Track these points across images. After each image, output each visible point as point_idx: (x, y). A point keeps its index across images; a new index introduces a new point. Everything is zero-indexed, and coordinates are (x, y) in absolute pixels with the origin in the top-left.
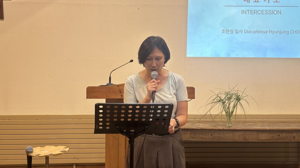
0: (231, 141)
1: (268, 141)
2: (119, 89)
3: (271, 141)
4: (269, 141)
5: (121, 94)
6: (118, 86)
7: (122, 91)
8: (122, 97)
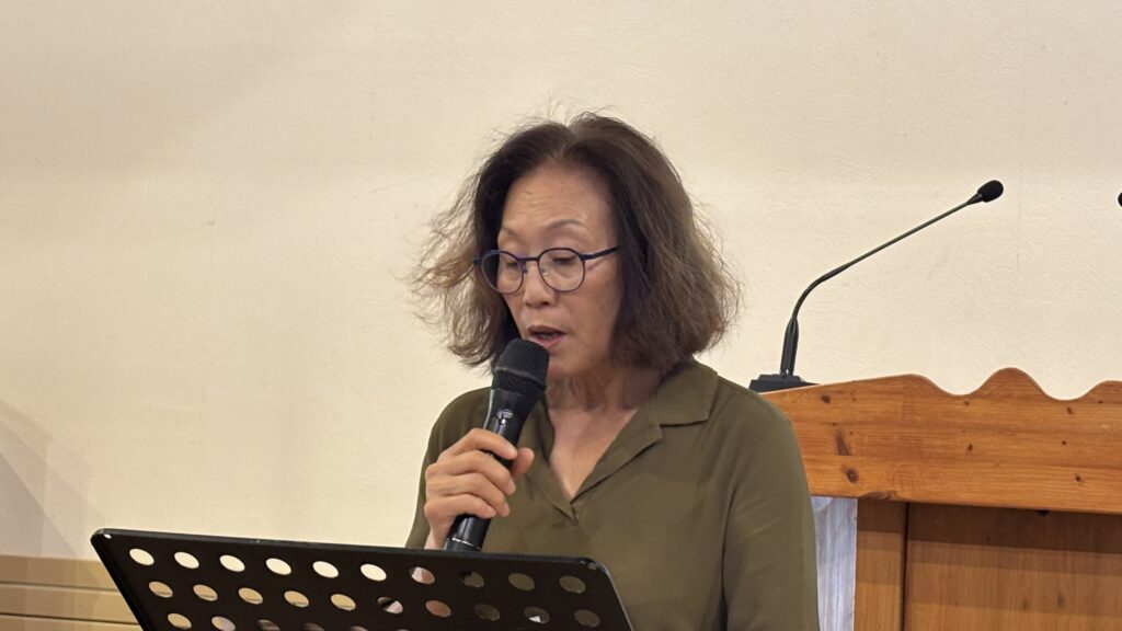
2: (834, 424)
5: (849, 462)
6: (826, 399)
7: (850, 441)
8: (851, 485)
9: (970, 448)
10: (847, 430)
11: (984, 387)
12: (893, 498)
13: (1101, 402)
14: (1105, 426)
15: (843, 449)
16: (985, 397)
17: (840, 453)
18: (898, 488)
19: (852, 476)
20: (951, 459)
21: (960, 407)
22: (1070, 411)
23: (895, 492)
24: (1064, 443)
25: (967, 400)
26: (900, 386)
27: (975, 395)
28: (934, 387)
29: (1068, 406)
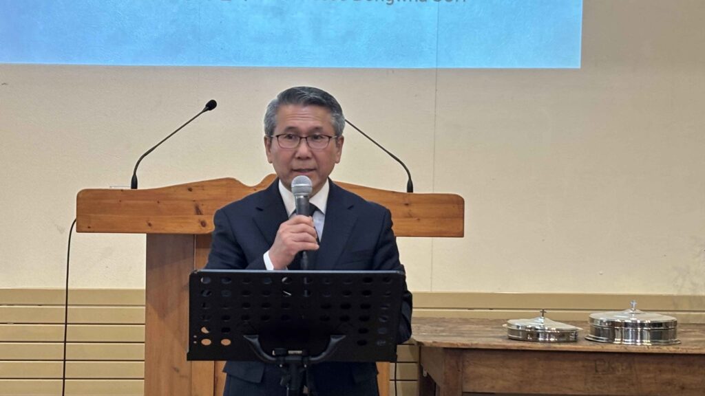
2: (194, 201)
5: (202, 218)
6: (190, 190)
7: (202, 208)
8: (203, 229)
10: (201, 203)
11: (262, 183)
15: (198, 212)
17: (198, 214)
19: (203, 224)
26: (224, 183)
28: (240, 183)
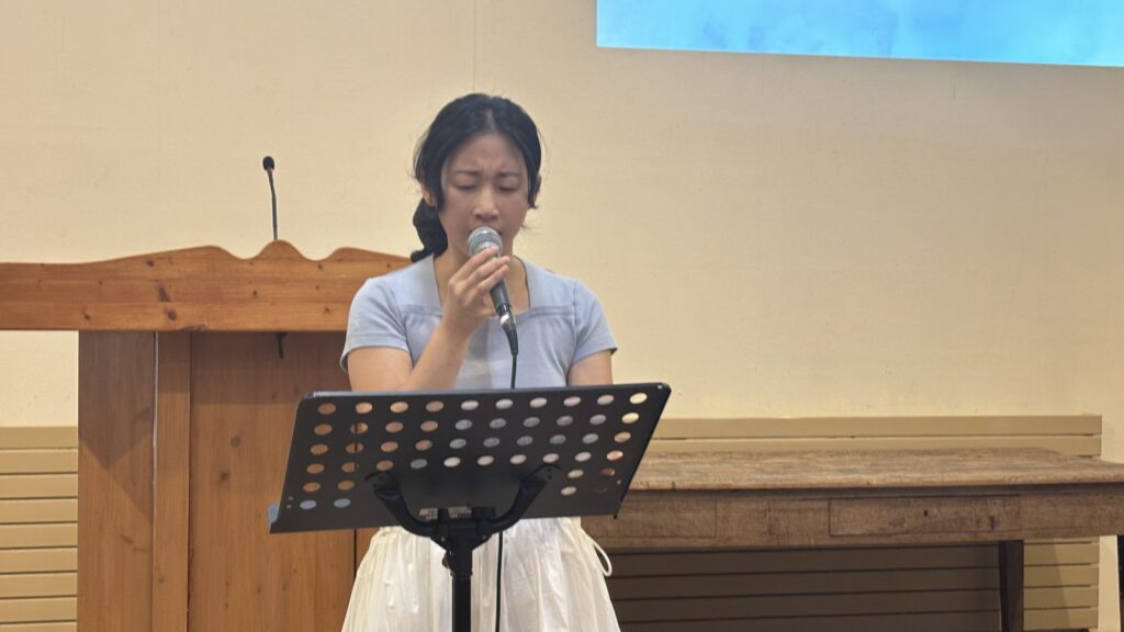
0: (706, 543)
1: (875, 541)
2: (157, 281)
3: (892, 541)
4: (884, 541)
5: (169, 306)
6: (151, 263)
7: (170, 292)
8: (172, 322)
9: (255, 293)
10: (168, 284)
11: (263, 252)
12: (202, 329)
13: (340, 261)
14: (344, 276)
15: (164, 297)
16: (264, 259)
17: (163, 301)
18: (206, 323)
19: (172, 315)
20: (242, 301)
21: (246, 266)
22: (320, 267)
23: (203, 325)
24: (317, 287)
25: (252, 261)
26: (203, 253)
27: (256, 259)
28: (228, 254)
29: (320, 264)
